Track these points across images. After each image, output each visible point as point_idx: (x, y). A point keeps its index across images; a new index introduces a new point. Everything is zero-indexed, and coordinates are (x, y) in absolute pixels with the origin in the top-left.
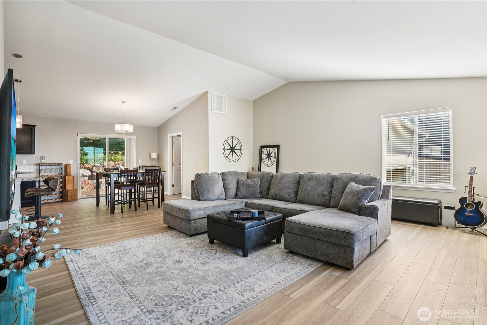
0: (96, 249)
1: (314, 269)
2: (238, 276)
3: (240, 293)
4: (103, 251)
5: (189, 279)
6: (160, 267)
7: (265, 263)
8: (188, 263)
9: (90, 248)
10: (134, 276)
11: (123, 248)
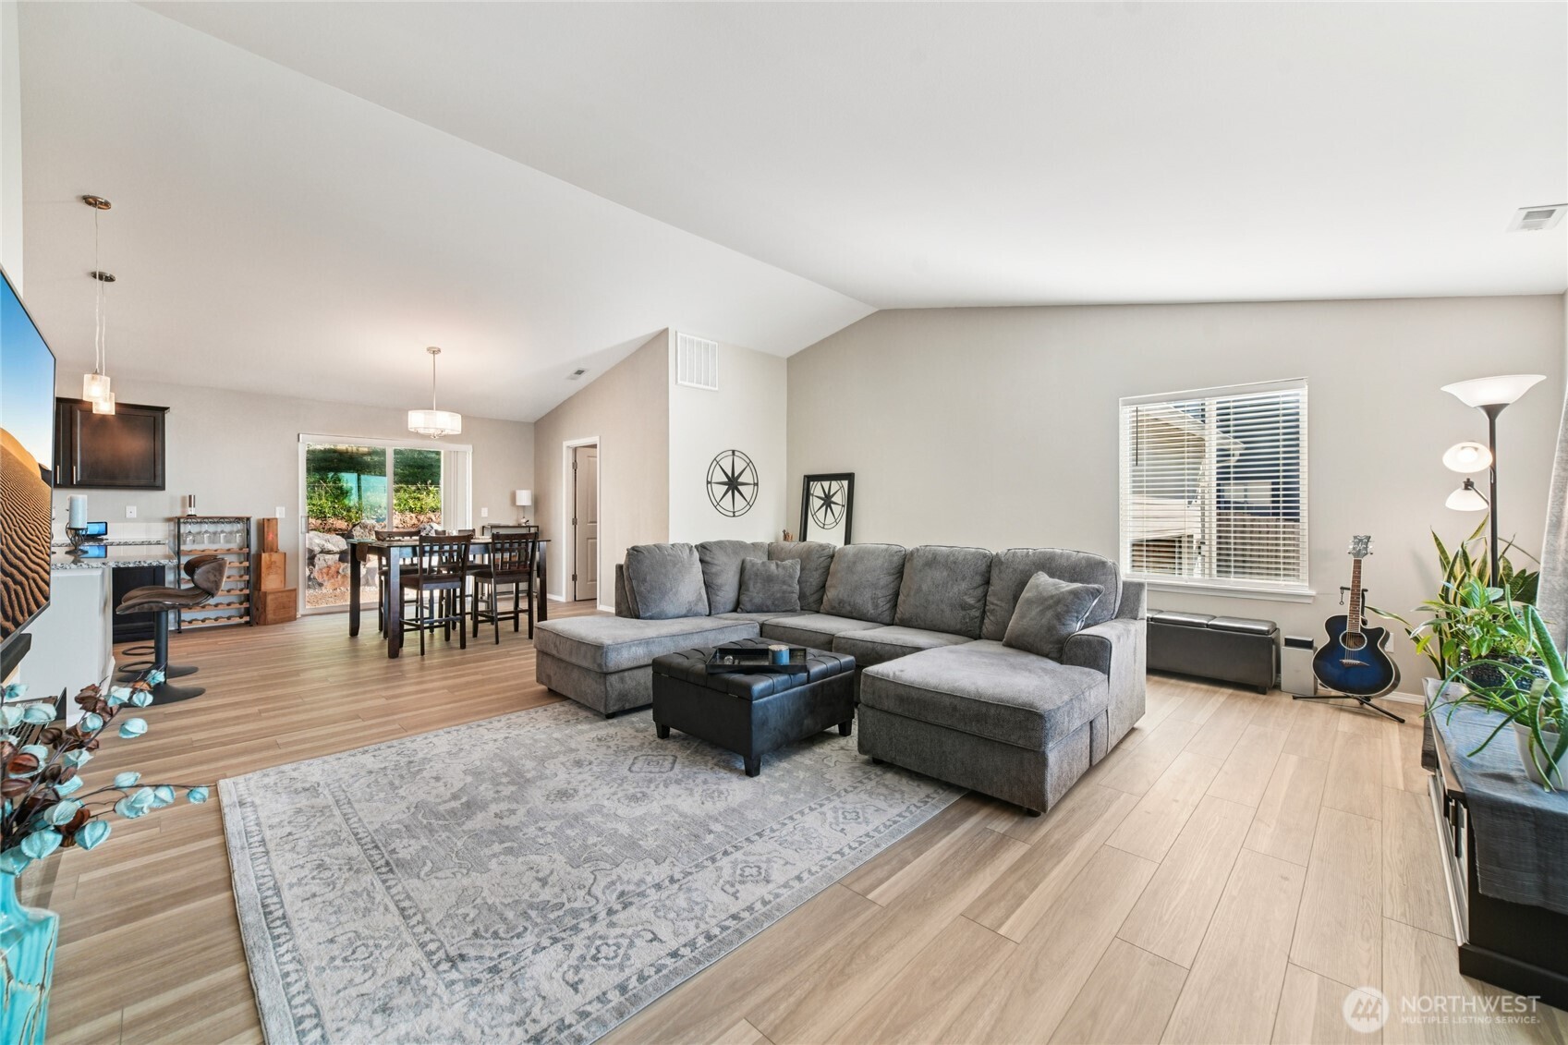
0: (325, 762)
1: (937, 812)
2: (727, 834)
3: (727, 887)
4: (344, 770)
5: (586, 847)
6: (508, 813)
7: (805, 793)
8: (588, 798)
9: (307, 761)
10: (425, 842)
11: (407, 759)
